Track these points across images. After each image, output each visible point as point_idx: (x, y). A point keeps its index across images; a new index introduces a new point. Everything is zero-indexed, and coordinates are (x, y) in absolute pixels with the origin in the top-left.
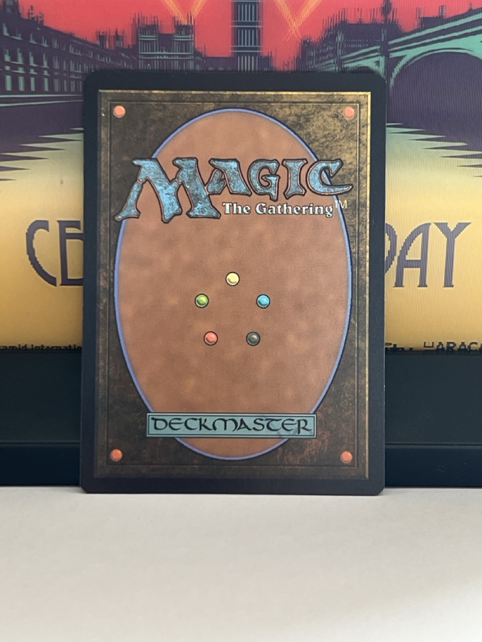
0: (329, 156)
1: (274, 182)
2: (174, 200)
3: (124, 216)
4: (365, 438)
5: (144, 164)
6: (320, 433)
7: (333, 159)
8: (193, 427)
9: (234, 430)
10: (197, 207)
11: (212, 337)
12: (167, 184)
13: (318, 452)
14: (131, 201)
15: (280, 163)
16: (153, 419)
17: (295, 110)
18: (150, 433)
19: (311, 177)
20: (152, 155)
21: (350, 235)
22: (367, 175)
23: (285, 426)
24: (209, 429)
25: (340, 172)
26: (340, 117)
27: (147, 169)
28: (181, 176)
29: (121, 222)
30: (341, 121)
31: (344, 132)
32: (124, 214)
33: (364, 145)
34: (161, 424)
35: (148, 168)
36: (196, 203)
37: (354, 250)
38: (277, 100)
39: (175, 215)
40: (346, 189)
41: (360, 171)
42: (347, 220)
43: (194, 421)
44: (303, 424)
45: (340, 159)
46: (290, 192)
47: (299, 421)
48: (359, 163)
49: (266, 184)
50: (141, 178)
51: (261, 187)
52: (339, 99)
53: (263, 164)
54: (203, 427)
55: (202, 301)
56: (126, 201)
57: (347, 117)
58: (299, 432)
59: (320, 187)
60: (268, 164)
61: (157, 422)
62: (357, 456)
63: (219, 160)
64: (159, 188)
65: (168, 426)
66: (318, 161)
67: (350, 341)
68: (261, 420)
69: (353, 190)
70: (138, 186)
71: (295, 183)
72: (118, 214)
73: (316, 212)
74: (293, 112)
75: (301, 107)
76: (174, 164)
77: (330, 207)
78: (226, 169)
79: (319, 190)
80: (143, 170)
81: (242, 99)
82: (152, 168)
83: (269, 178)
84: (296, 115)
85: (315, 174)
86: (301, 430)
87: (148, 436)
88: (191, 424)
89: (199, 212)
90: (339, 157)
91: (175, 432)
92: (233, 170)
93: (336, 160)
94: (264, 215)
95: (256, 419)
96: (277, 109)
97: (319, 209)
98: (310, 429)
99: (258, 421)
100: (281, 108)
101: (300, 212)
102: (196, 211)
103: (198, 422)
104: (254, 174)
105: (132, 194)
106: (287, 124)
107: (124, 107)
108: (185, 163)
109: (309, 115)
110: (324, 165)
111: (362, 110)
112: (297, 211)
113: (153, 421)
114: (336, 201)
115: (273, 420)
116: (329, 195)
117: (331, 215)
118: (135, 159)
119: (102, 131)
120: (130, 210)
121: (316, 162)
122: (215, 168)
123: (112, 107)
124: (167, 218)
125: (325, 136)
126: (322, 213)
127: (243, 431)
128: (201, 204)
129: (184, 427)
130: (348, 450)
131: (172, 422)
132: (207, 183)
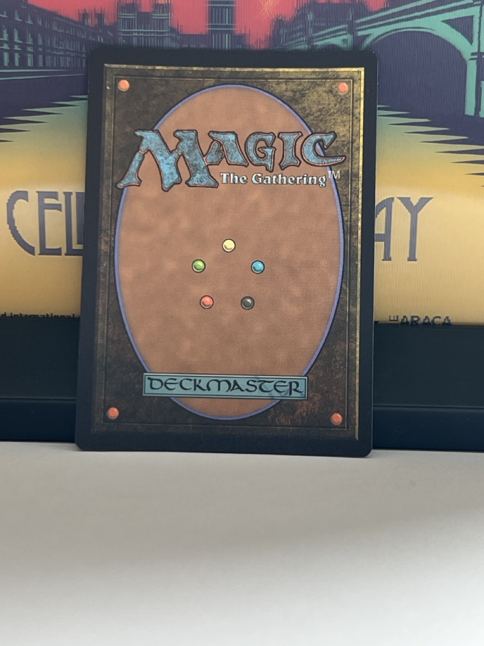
0: (323, 129)
1: (270, 154)
2: (173, 170)
3: (125, 183)
4: (355, 400)
5: (146, 135)
6: (311, 395)
7: (327, 132)
8: (187, 388)
9: (228, 391)
10: (197, 177)
11: (207, 300)
12: (168, 155)
13: (309, 413)
14: (133, 170)
15: (277, 135)
16: (149, 378)
17: (291, 86)
18: (146, 392)
19: (305, 149)
20: (154, 127)
21: (343, 203)
22: (359, 147)
23: (277, 387)
24: (203, 390)
25: (334, 144)
26: (334, 92)
27: (149, 140)
28: (181, 146)
29: (123, 189)
30: (334, 96)
31: (338, 106)
32: (126, 181)
33: (357, 118)
34: (156, 384)
35: (149, 138)
36: (195, 173)
37: (346, 219)
38: (275, 76)
39: (175, 184)
40: (339, 160)
41: (352, 143)
42: (340, 189)
43: (189, 381)
44: (294, 386)
45: (334, 132)
46: (285, 164)
47: (291, 383)
48: (352, 135)
49: (263, 155)
50: (143, 148)
51: (258, 159)
52: (334, 75)
53: (260, 136)
54: (197, 388)
55: (199, 265)
56: (128, 170)
57: (341, 92)
58: (291, 394)
59: (314, 159)
60: (264, 137)
61: (154, 381)
62: (347, 418)
63: (217, 132)
64: (159, 158)
65: (164, 386)
66: (313, 134)
67: (342, 307)
68: (254, 381)
69: (346, 161)
70: (140, 156)
71: (291, 154)
72: (120, 181)
73: (310, 182)
74: (289, 87)
75: (297, 83)
76: (174, 136)
77: (324, 178)
78: (224, 141)
79: (314, 161)
80: (144, 141)
81: (241, 75)
82: (154, 139)
83: (265, 150)
84: (292, 91)
85: (309, 146)
86: (293, 392)
87: (144, 395)
88: (186, 384)
89: (198, 181)
90: (333, 130)
91: (170, 392)
92: (231, 142)
93: (330, 133)
94: (260, 185)
95: (250, 381)
96: (274, 85)
97: (313, 179)
98: (300, 391)
99: (250, 383)
100: (278, 84)
101: (295, 182)
102: (195, 181)
103: (193, 382)
104: (251, 146)
105: (133, 163)
106: (283, 99)
107: (128, 81)
108: (185, 135)
109: (305, 90)
110: (318, 137)
111: (355, 85)
112: (292, 182)
113: (150, 381)
114: (330, 172)
115: (265, 382)
116: (322, 166)
117: (324, 185)
118: (136, 130)
119: (107, 103)
120: (132, 179)
121: (311, 135)
122: (214, 140)
123: (117, 81)
124: (167, 186)
125: (320, 110)
126: (315, 183)
127: (236, 392)
128: (199, 173)
129: (179, 387)
130: (338, 412)
131: (168, 382)
132: (206, 154)
